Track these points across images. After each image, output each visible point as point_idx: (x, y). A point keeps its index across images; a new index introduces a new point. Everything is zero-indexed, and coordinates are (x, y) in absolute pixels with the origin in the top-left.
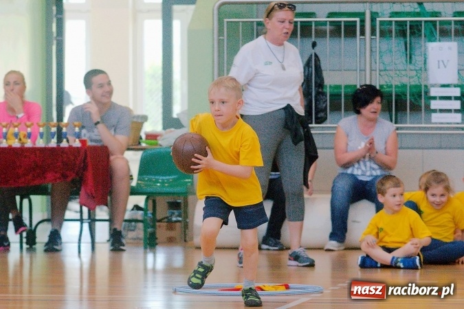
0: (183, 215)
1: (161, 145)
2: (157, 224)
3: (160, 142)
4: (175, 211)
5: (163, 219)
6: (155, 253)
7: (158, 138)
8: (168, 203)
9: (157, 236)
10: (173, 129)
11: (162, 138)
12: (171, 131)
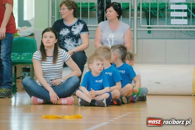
0: (31, 75)
1: (19, 36)
2: (17, 80)
3: (18, 34)
4: (27, 73)
5: (20, 77)
6: (16, 97)
7: (17, 32)
8: (23, 68)
9: (17, 87)
10: (25, 27)
11: (20, 31)
12: (25, 28)
